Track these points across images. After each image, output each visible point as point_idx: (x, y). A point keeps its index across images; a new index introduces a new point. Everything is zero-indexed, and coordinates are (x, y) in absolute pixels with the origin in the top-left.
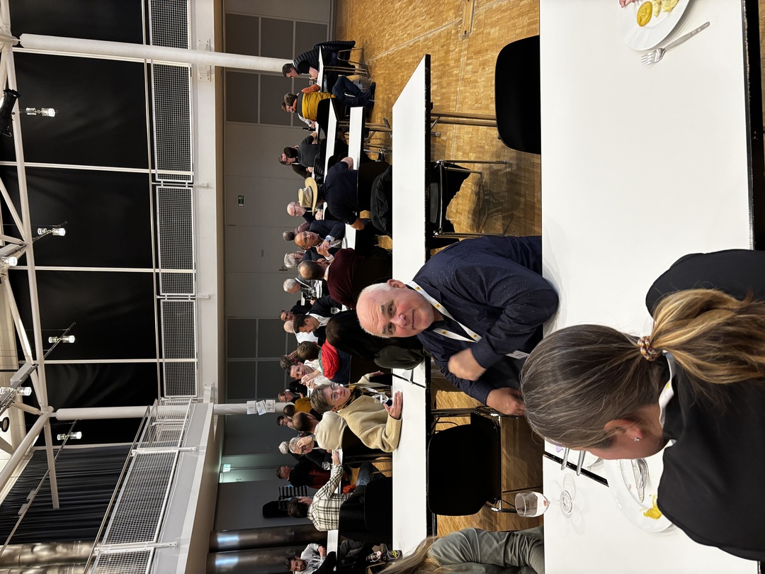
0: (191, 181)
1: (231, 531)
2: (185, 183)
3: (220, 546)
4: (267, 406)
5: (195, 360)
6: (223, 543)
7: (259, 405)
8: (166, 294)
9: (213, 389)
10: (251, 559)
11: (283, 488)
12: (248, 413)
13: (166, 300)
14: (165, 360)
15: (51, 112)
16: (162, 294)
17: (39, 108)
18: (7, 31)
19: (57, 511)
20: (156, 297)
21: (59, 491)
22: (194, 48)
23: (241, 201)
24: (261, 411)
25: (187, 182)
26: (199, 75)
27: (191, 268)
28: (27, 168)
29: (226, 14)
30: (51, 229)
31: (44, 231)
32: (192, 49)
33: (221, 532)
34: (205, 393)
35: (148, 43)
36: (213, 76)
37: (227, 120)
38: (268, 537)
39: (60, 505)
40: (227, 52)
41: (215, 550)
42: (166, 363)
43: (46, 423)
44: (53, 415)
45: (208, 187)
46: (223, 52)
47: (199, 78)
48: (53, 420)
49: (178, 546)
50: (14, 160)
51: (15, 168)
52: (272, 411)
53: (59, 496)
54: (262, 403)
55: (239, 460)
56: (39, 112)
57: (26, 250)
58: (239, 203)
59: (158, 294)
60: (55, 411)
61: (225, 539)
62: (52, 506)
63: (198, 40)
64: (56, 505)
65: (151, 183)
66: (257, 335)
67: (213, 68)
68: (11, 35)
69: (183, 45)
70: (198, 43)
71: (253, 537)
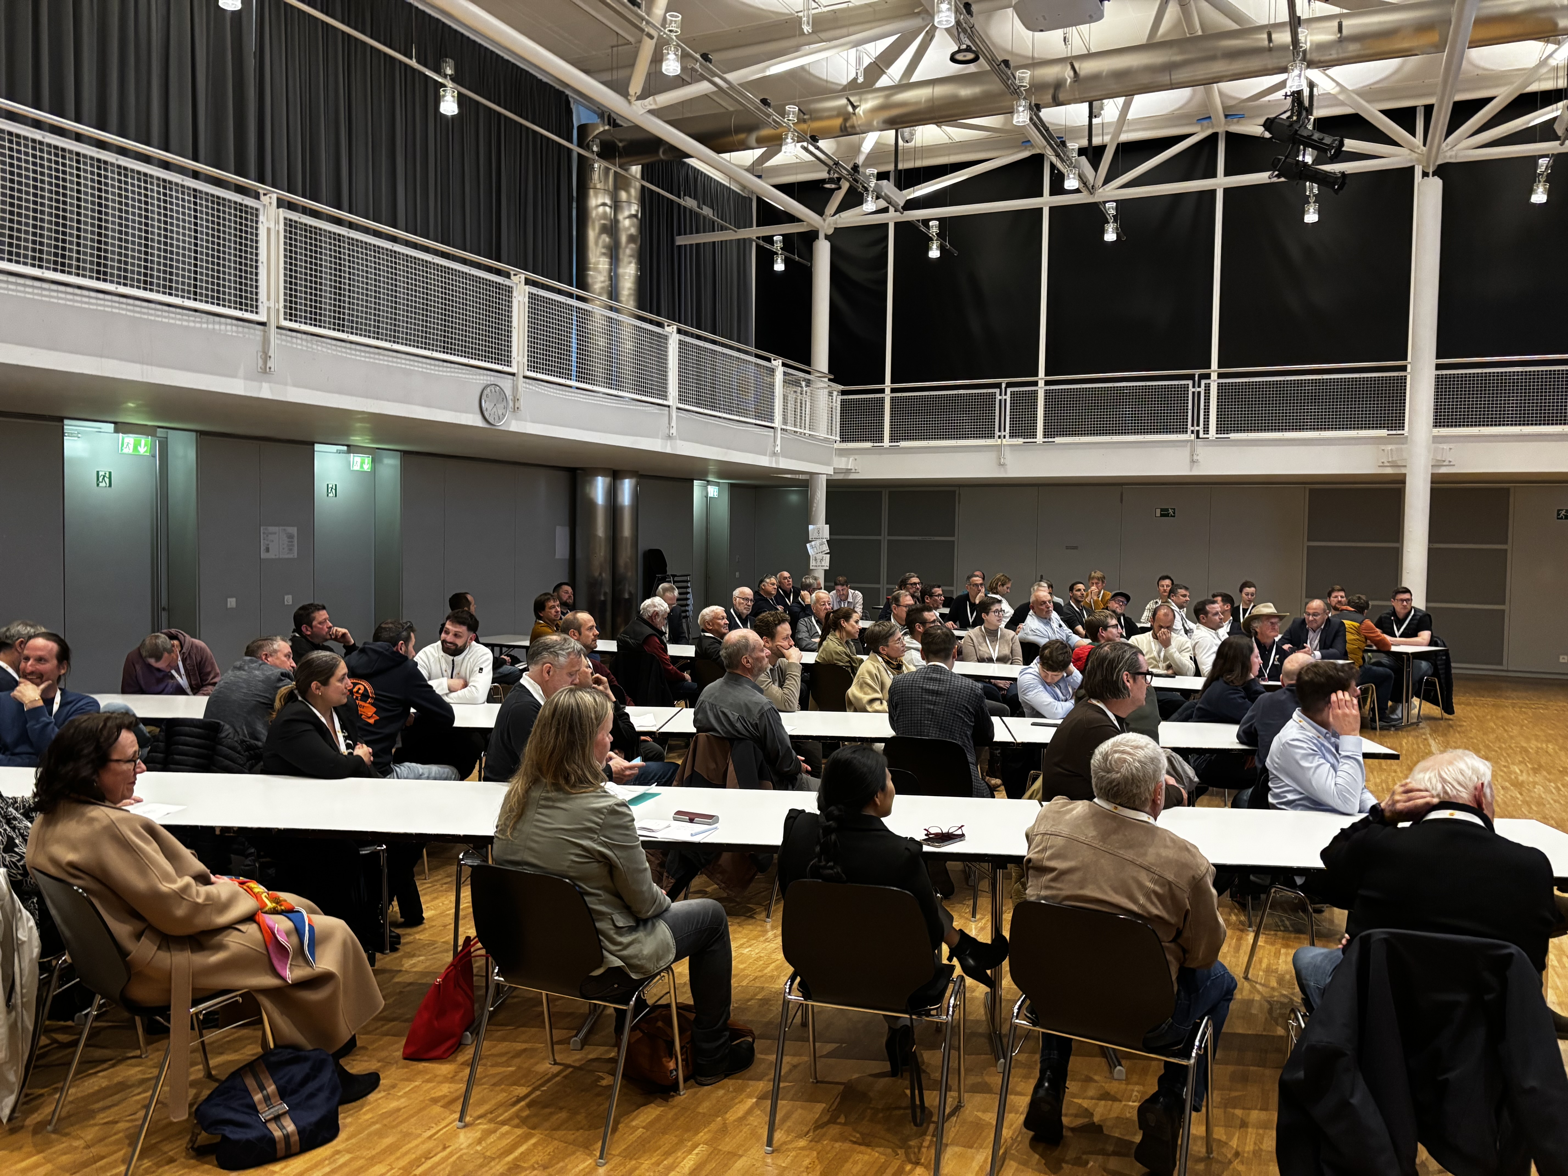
0: (1201, 435)
1: (636, 497)
2: (1198, 425)
3: (618, 482)
4: (819, 556)
5: (886, 443)
6: (622, 484)
7: (821, 544)
8: (1008, 397)
9: (848, 471)
10: (601, 530)
11: (687, 582)
12: (811, 527)
13: (998, 397)
14: (888, 396)
15: (1311, 217)
16: (1009, 390)
17: (1318, 199)
18: (1445, 157)
19: (673, 241)
20: (1004, 381)
21: (698, 245)
22: (1436, 439)
23: (1165, 514)
24: (811, 549)
25: (1201, 428)
26: (1389, 447)
27: (1045, 436)
28: (1213, 192)
29: (1508, 490)
30: (1115, 221)
31: (1113, 212)
32: (1434, 437)
33: (637, 484)
34: (844, 459)
35: (1439, 367)
36: (1389, 471)
37: (1311, 490)
38: (626, 554)
39: (680, 246)
40: (1432, 490)
41: (615, 476)
42: (883, 399)
43: (809, 224)
44: (821, 236)
45: (1193, 462)
46: (1432, 482)
47: (1383, 447)
48: (811, 236)
49: (669, 437)
50: (1227, 173)
51: (1214, 175)
52: (812, 563)
53: (691, 245)
54: (826, 548)
55: (723, 509)
56: (1312, 200)
57: (1085, 193)
58: (1162, 510)
59: (1009, 385)
60: (827, 237)
61: (627, 487)
62: (679, 234)
63: (1451, 446)
64: (681, 241)
65: (1197, 372)
66: (927, 538)
67: (1403, 471)
68: (1439, 162)
69: (1439, 421)
70: (1445, 446)
71: (627, 531)
